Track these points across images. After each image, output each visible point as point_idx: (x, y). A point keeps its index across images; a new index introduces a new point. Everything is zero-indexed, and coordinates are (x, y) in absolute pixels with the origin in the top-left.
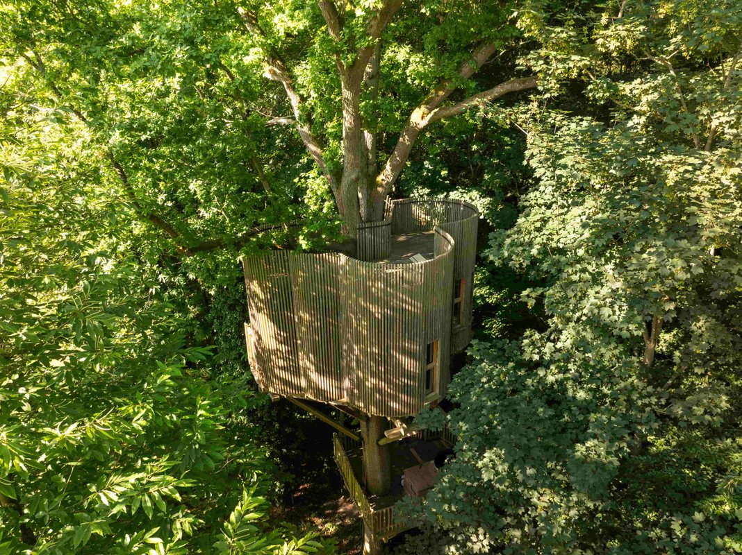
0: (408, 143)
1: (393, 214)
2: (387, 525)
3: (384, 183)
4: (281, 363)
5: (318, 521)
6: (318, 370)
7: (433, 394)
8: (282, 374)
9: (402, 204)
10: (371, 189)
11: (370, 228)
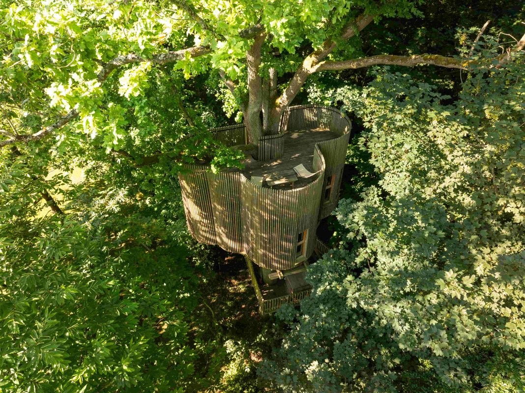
0: (299, 82)
1: (290, 117)
2: (271, 307)
3: (281, 106)
4: (203, 228)
5: (235, 282)
6: (228, 237)
7: (302, 257)
8: (204, 234)
9: (297, 109)
10: (272, 108)
11: (269, 139)
